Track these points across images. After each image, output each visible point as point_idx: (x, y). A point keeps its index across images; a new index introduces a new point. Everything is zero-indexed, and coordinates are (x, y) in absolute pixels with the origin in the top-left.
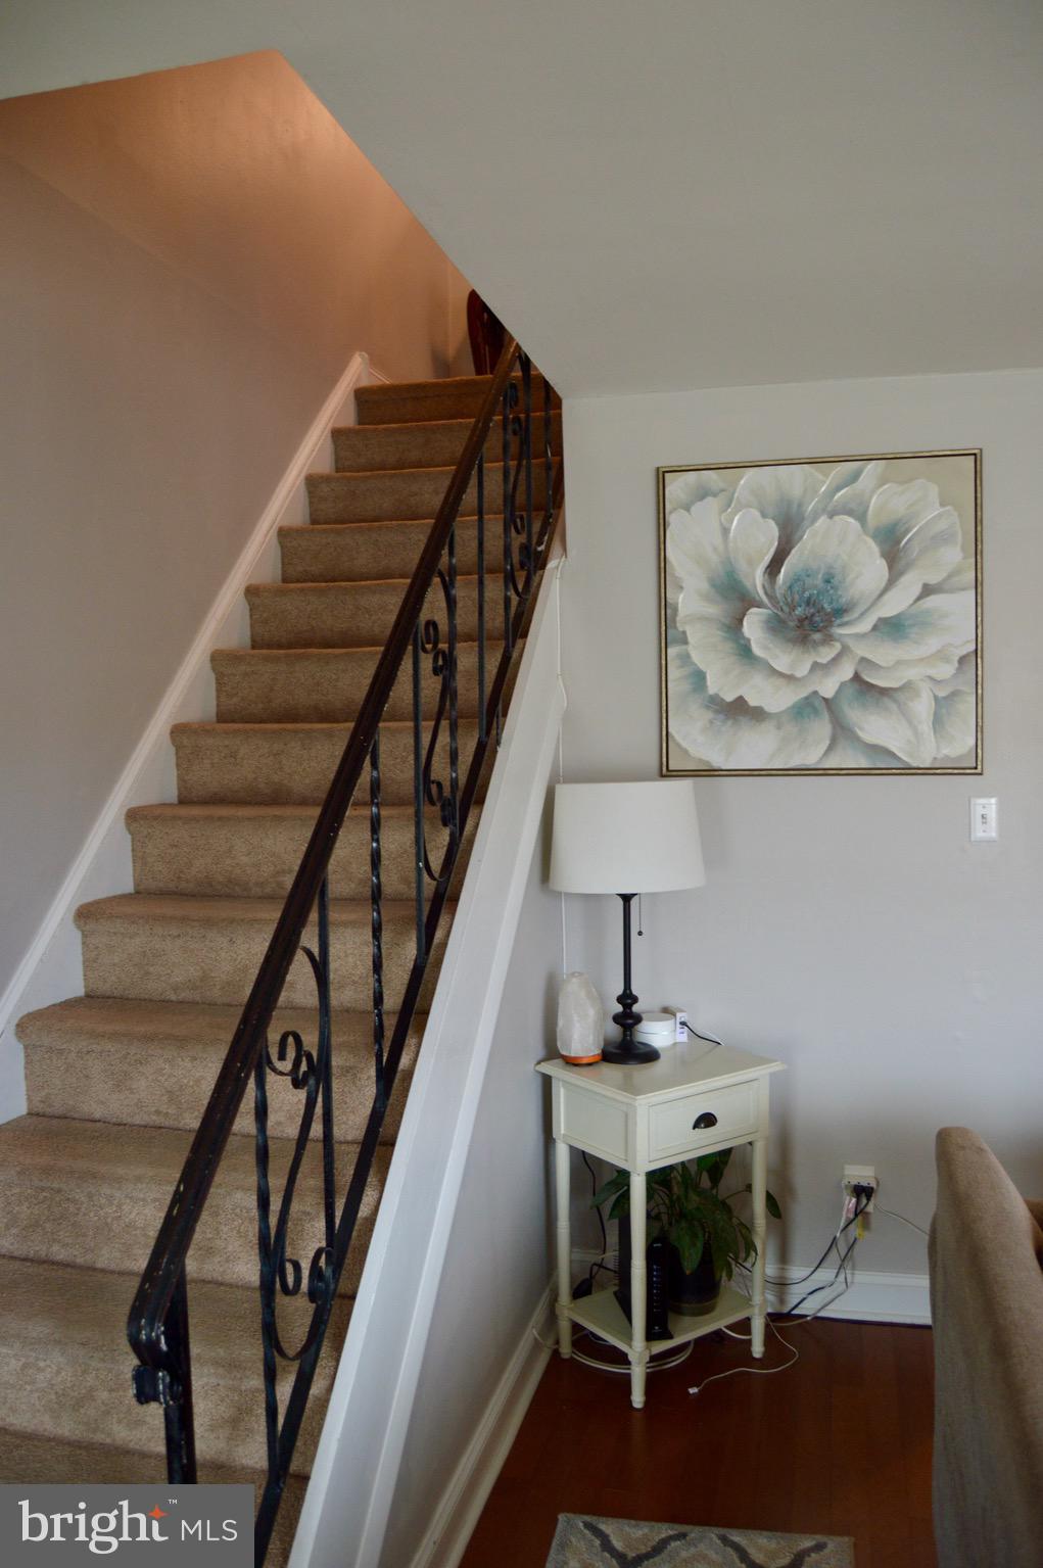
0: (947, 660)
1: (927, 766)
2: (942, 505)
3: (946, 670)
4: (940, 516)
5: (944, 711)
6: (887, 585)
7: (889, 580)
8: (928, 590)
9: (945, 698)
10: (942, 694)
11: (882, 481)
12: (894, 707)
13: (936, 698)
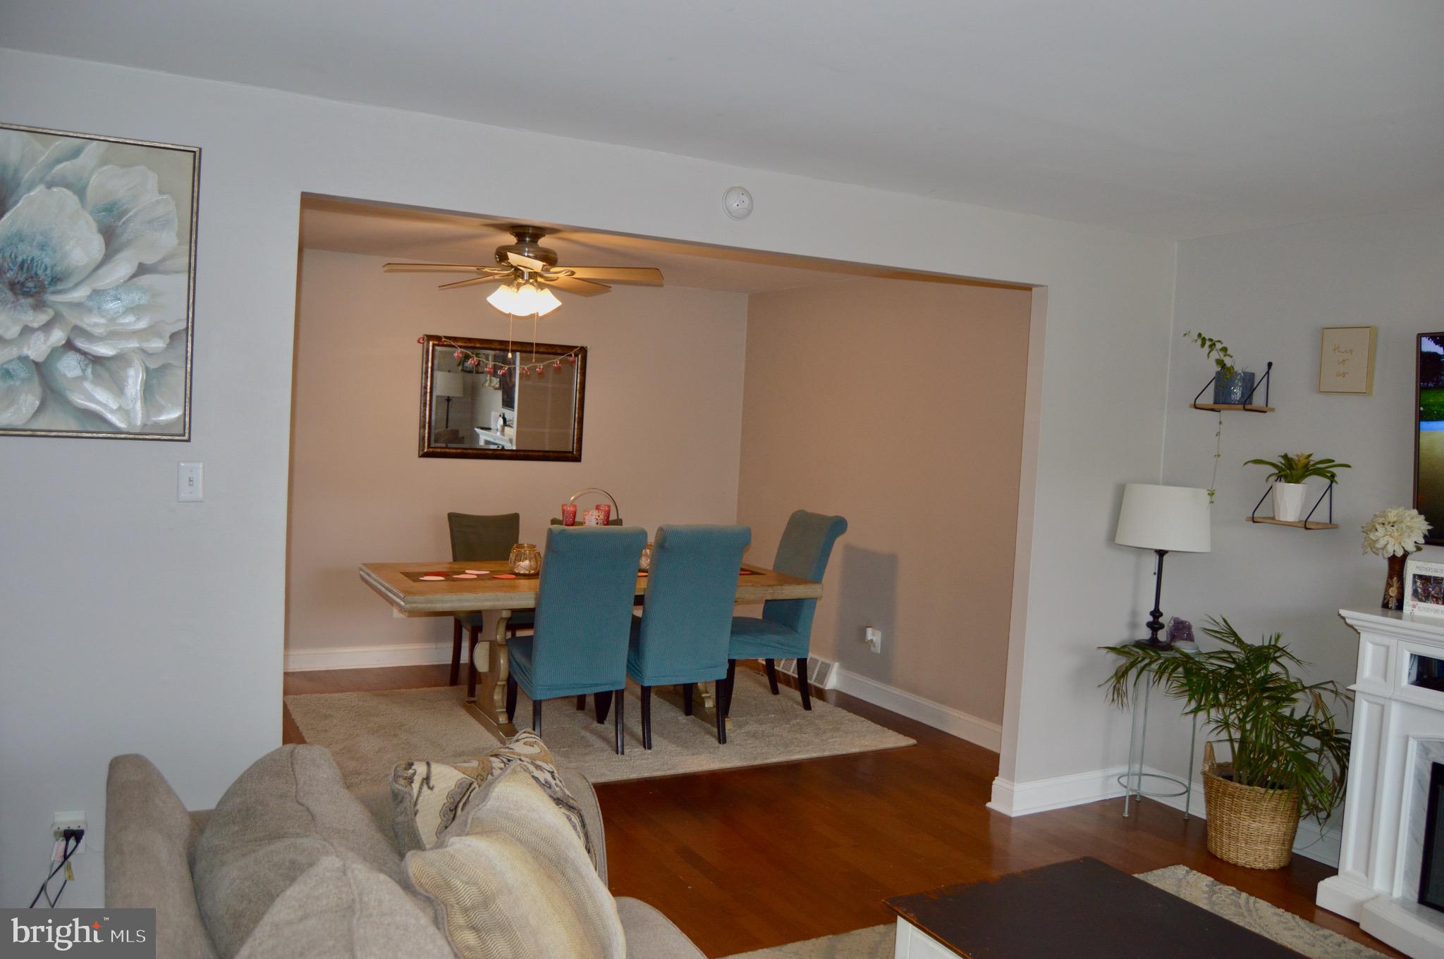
0: (160, 336)
1: (138, 431)
2: (161, 192)
3: (158, 344)
4: (158, 202)
5: (154, 381)
6: (103, 259)
7: (105, 255)
8: (142, 270)
9: (157, 370)
10: (152, 366)
11: (104, 162)
12: (106, 375)
13: (147, 370)
